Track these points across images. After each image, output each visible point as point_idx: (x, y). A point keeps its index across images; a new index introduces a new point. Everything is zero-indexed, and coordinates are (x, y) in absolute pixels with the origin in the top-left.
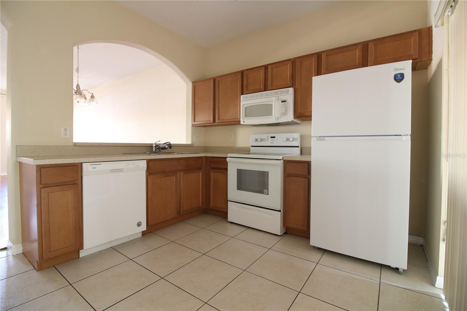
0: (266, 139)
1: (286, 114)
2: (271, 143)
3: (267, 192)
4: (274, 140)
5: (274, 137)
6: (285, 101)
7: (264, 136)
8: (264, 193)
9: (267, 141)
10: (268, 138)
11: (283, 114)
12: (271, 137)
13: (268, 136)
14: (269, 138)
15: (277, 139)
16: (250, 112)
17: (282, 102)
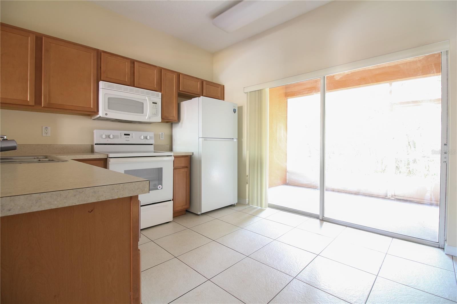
0: (120, 136)
1: (157, 115)
2: (126, 140)
3: (161, 187)
4: (128, 138)
5: (129, 135)
6: (156, 103)
7: (117, 133)
8: (159, 189)
9: (121, 138)
10: (121, 136)
11: (154, 115)
12: (125, 135)
13: (121, 133)
14: (122, 134)
15: (132, 136)
16: (113, 103)
17: (153, 103)
